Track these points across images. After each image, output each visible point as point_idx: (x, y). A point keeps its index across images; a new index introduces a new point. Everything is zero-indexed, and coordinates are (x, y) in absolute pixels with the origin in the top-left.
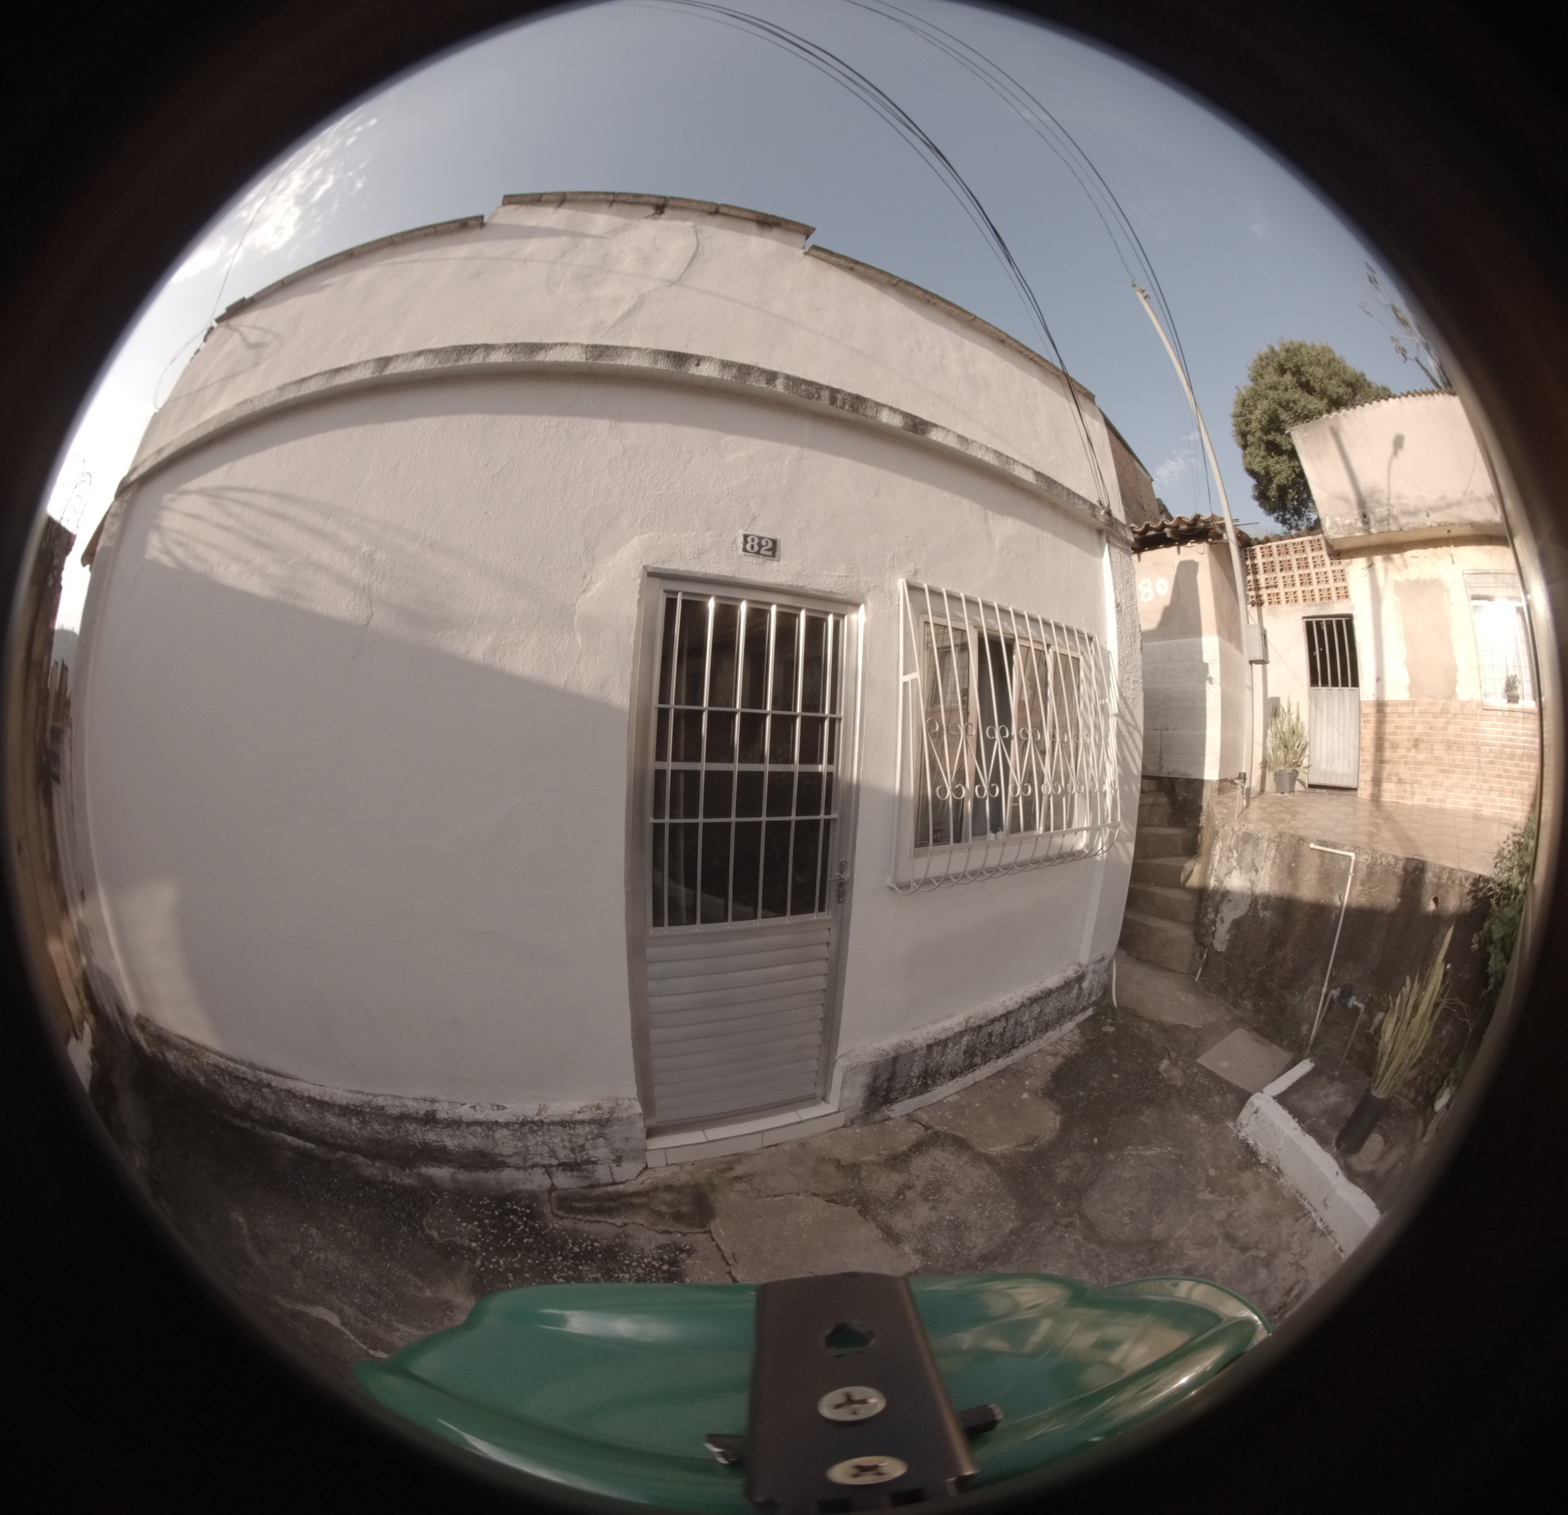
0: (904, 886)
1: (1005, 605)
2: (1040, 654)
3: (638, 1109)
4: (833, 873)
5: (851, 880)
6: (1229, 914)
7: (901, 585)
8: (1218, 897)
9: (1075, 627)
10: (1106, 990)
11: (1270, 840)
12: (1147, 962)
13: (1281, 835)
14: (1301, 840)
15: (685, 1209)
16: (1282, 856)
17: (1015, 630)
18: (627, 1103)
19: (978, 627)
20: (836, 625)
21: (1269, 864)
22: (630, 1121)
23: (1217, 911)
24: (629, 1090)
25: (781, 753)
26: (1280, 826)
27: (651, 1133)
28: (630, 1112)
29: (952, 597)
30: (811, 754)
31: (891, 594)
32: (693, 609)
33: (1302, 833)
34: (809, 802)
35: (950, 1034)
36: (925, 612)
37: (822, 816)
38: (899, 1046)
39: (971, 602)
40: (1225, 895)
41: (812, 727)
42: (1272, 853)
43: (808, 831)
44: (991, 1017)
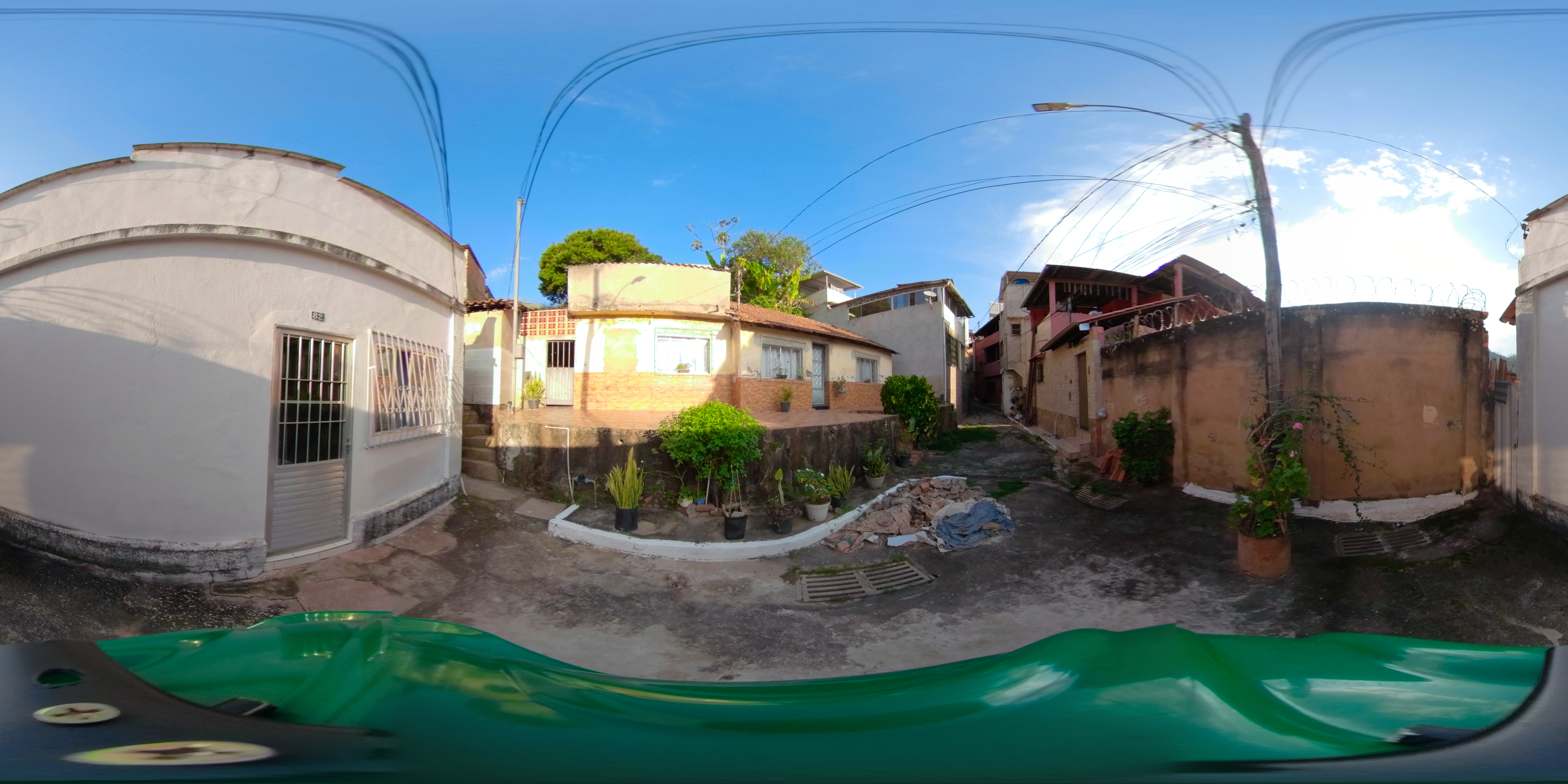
0: (372, 447)
1: (408, 339)
2: (421, 357)
3: (265, 543)
4: (345, 443)
5: (352, 445)
6: (511, 456)
7: (369, 332)
8: (504, 450)
9: (435, 346)
10: (460, 489)
11: (525, 426)
12: (477, 478)
13: (530, 424)
14: (540, 425)
15: (283, 588)
16: (532, 432)
17: (411, 348)
18: (259, 541)
19: (396, 347)
20: (345, 347)
21: (526, 435)
22: (261, 548)
23: (505, 455)
24: (262, 535)
25: (326, 397)
26: (530, 421)
27: (269, 555)
28: (261, 545)
29: (389, 336)
30: (336, 397)
31: (366, 335)
32: (294, 342)
33: (541, 423)
34: (336, 415)
35: (395, 507)
36: (377, 342)
37: (340, 421)
38: (374, 513)
39: (395, 338)
40: (507, 448)
41: (337, 386)
42: (527, 431)
43: (336, 426)
44: (411, 500)
